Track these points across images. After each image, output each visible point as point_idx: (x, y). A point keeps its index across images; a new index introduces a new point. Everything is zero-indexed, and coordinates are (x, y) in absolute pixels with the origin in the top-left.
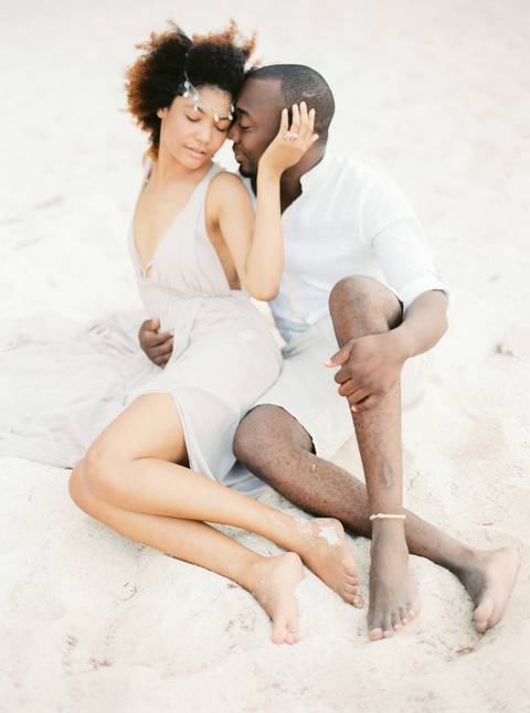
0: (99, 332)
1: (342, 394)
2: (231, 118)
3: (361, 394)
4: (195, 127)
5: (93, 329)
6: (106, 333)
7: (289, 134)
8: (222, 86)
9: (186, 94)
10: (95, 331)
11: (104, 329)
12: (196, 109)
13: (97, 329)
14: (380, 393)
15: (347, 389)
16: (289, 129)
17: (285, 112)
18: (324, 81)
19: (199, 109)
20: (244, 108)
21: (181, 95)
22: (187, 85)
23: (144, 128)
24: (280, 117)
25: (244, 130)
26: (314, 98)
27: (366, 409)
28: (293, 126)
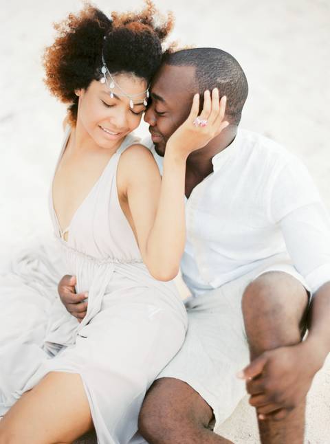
0: (29, 263)
1: (252, 404)
2: (146, 104)
3: (271, 408)
4: (110, 111)
5: (24, 259)
6: (34, 264)
7: (199, 120)
8: (138, 74)
9: (103, 80)
10: (26, 261)
11: (33, 261)
12: (112, 96)
13: (27, 260)
14: (291, 408)
15: (258, 403)
16: (199, 114)
17: (197, 97)
18: (238, 64)
19: (115, 96)
20: (160, 94)
21: (98, 80)
22: (104, 70)
23: (64, 100)
24: (192, 103)
25: (159, 115)
26: (228, 84)
27: (275, 420)
28: (203, 112)
